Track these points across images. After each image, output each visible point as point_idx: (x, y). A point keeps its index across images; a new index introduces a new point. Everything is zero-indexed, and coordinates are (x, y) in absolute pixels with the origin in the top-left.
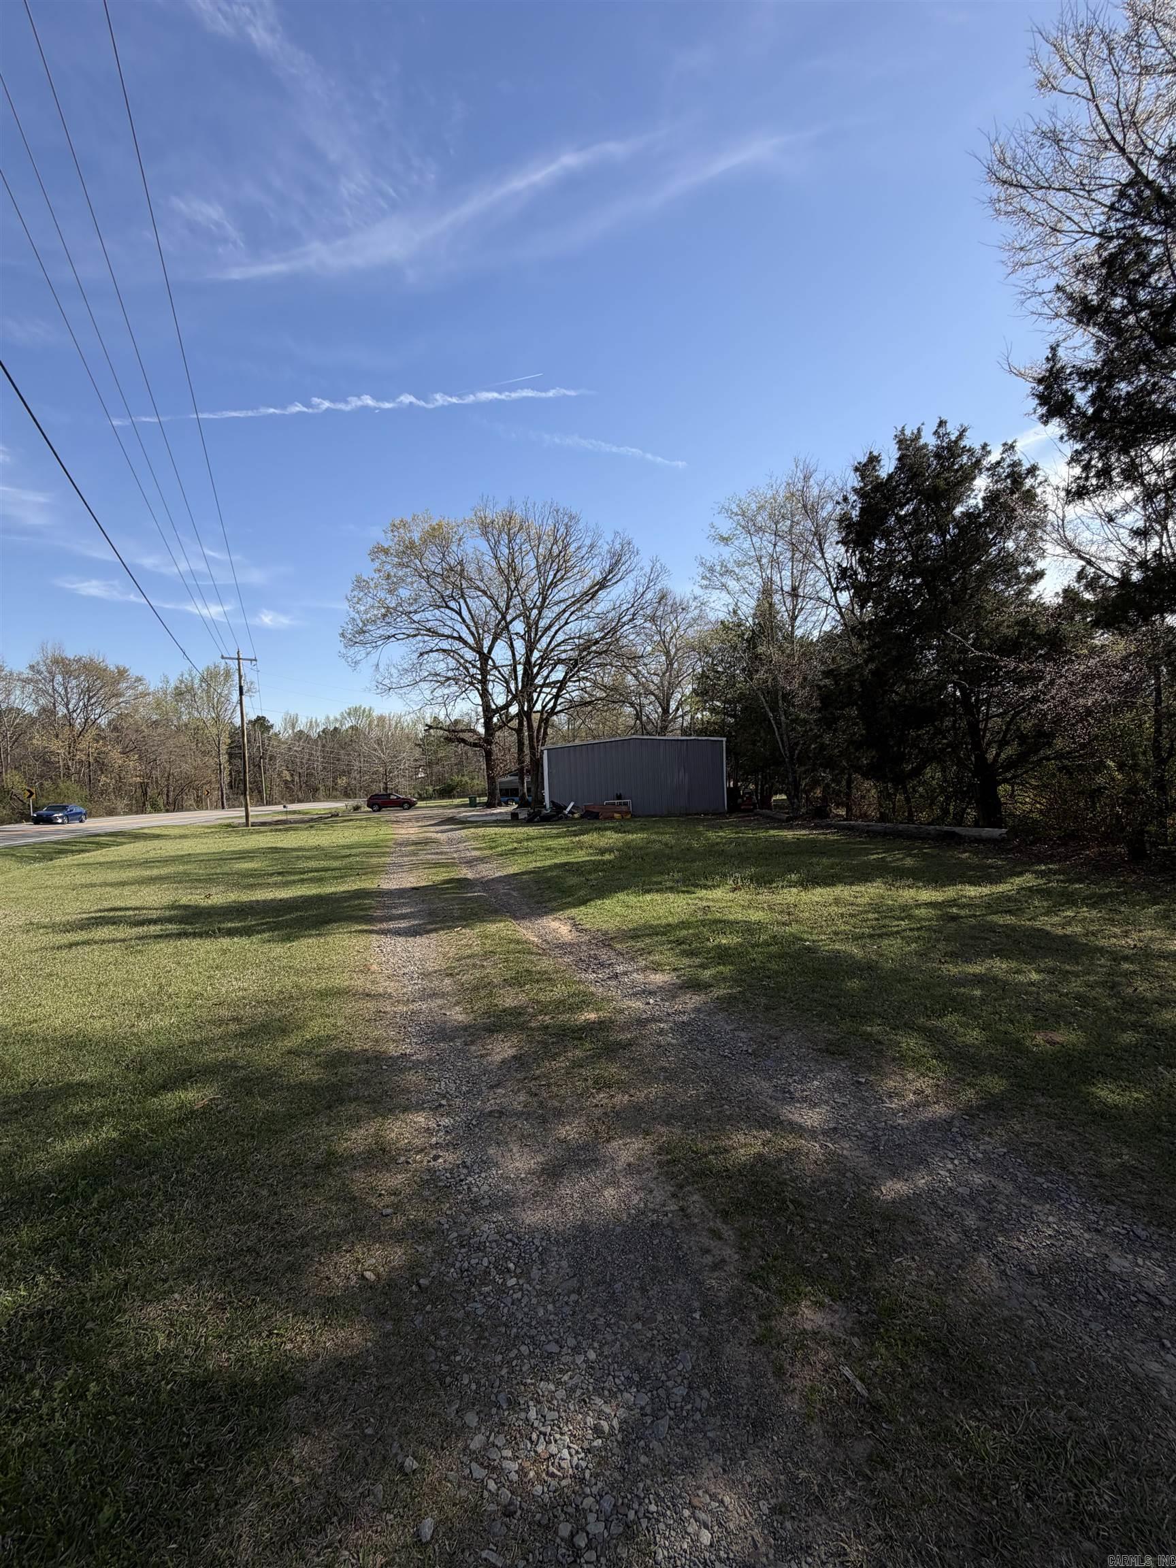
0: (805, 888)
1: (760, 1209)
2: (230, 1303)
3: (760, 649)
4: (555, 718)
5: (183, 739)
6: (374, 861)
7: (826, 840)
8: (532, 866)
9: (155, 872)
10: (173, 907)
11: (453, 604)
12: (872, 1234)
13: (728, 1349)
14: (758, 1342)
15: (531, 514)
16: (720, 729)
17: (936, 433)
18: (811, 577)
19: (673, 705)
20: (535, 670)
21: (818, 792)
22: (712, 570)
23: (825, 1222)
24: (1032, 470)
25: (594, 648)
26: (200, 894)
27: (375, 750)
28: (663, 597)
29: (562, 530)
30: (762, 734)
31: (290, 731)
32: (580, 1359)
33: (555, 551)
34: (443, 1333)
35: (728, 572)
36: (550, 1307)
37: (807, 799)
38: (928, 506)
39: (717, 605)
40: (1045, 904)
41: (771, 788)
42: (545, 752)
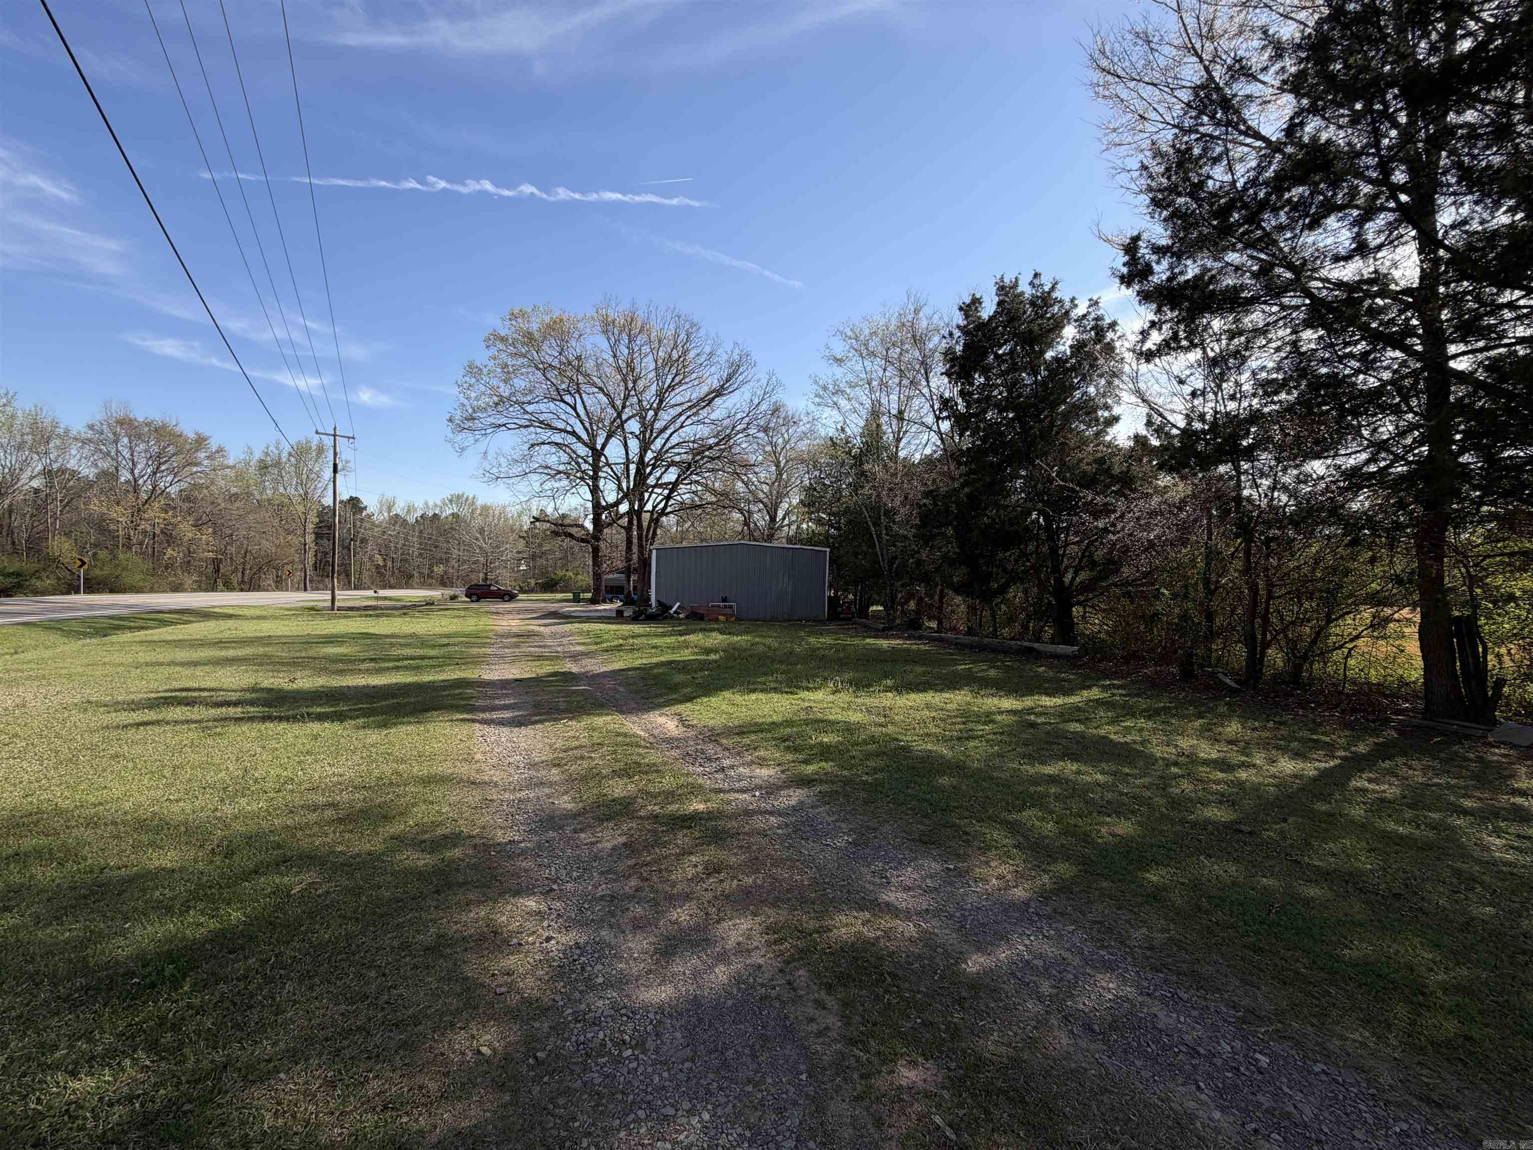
0: (900, 693)
1: (861, 981)
2: (340, 1080)
3: (866, 467)
4: (664, 519)
5: (265, 515)
6: (475, 651)
7: (919, 650)
8: (637, 663)
9: (231, 653)
10: (254, 689)
11: (567, 398)
12: (960, 1001)
13: (832, 1107)
14: (859, 1098)
15: (653, 317)
16: (826, 540)
17: (1031, 283)
18: (916, 402)
19: (780, 514)
20: (648, 470)
21: (912, 605)
22: (825, 388)
23: (919, 992)
24: (1113, 325)
25: (707, 453)
26: (283, 678)
27: (477, 539)
28: (776, 410)
29: (683, 336)
30: (865, 549)
31: (386, 514)
32: (695, 1121)
33: (675, 355)
34: (561, 1101)
35: (838, 392)
36: (665, 1075)
37: (903, 611)
38: (1023, 348)
39: (830, 423)
40: (1110, 714)
41: (870, 598)
42: (654, 552)
